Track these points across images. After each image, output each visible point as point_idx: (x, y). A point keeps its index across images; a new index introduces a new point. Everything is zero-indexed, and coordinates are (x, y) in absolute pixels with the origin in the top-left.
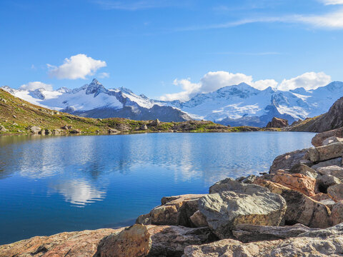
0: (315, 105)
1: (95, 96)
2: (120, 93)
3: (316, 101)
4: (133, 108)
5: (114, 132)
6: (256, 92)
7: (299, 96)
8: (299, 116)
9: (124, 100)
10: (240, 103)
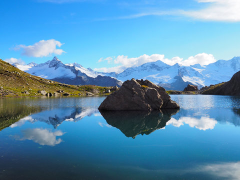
0: (208, 76)
1: (55, 69)
2: (74, 67)
3: (208, 73)
4: (83, 77)
5: (90, 94)
6: (168, 67)
7: (197, 70)
8: (197, 83)
9: (77, 72)
10: (157, 74)
